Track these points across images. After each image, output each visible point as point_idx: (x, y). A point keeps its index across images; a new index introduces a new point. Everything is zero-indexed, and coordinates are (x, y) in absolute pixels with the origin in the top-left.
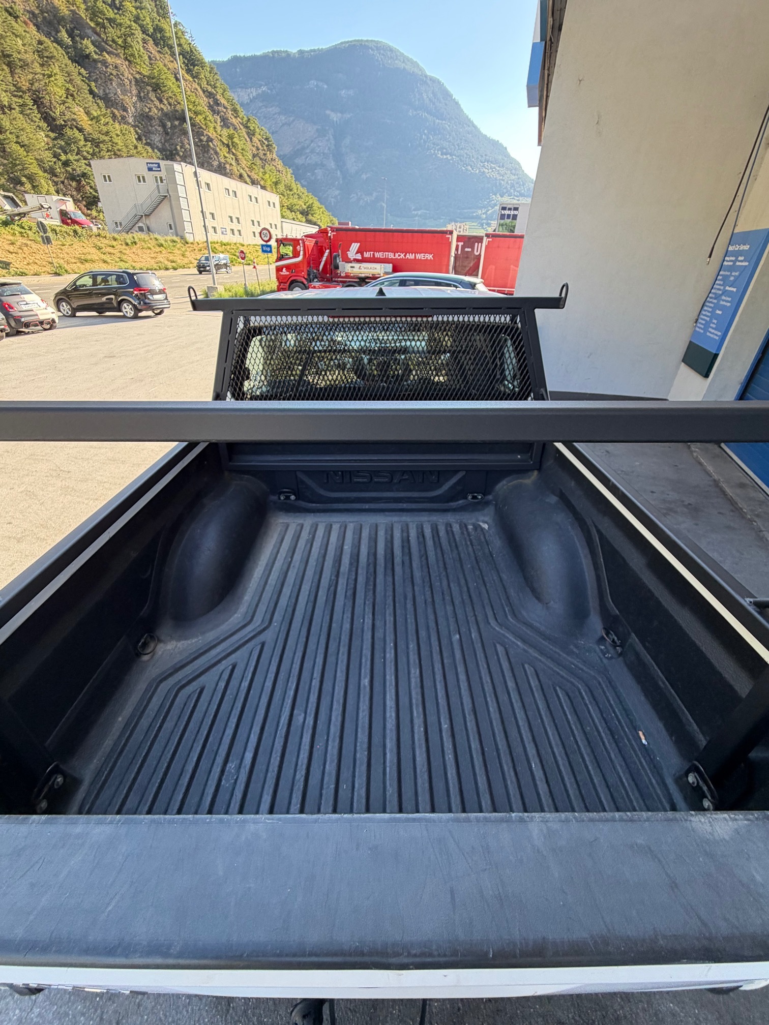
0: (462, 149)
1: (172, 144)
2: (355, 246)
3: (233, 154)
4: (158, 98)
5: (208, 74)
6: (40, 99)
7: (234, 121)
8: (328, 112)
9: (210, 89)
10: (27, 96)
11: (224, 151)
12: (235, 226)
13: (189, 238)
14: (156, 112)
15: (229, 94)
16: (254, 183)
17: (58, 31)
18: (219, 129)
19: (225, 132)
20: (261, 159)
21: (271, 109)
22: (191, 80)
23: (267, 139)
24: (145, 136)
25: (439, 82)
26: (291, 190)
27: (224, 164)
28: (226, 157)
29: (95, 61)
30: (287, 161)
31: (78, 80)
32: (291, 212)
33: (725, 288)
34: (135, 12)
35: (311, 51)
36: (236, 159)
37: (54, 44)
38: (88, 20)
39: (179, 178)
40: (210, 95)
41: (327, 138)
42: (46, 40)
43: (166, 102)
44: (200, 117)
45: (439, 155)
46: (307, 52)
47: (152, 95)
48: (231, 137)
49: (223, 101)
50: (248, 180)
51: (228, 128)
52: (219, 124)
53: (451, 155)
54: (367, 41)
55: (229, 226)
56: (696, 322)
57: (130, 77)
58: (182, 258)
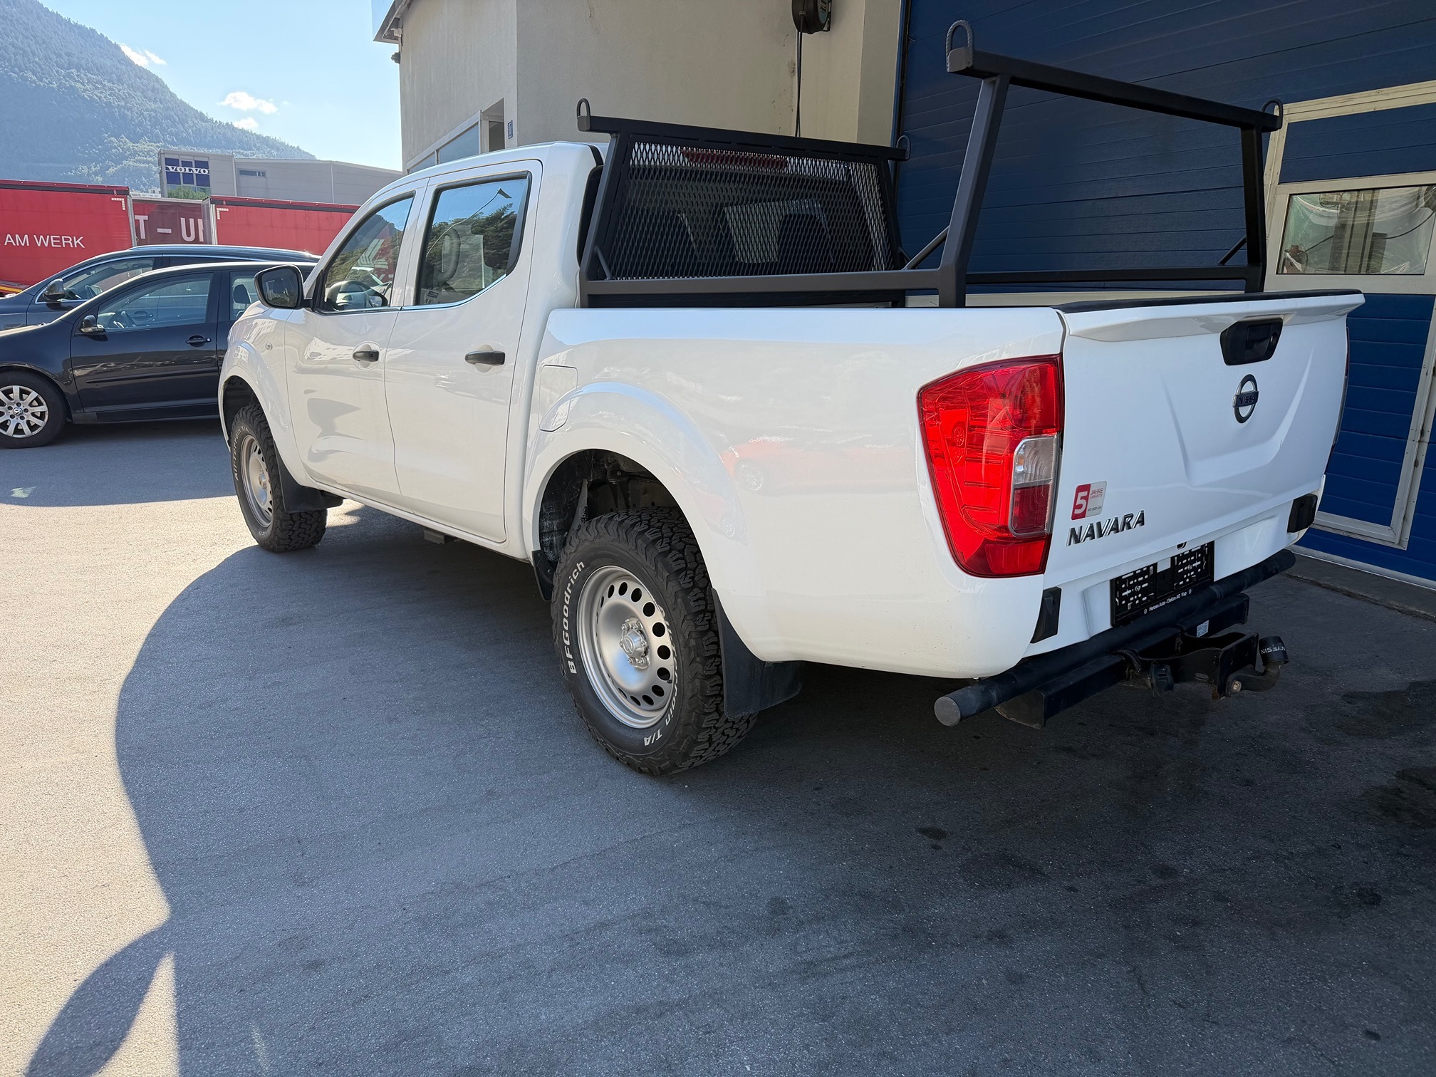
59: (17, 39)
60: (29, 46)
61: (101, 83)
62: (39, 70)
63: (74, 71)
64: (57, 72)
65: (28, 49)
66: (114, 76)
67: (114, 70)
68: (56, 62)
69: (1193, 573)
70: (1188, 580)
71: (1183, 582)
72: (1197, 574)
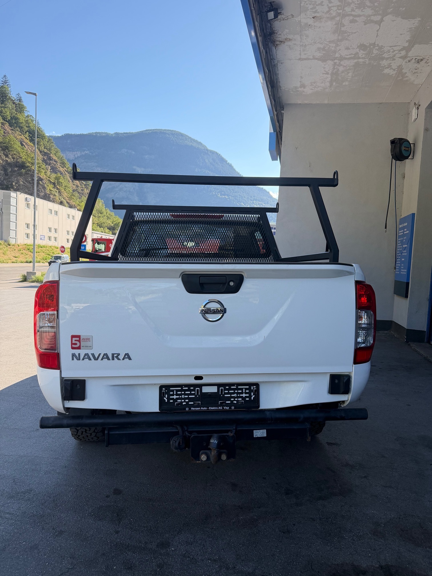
0: (236, 192)
1: (10, 181)
3: (58, 189)
4: (5, 155)
5: (46, 143)
7: (61, 169)
8: (134, 167)
9: (46, 151)
11: (51, 187)
12: (53, 234)
13: (12, 241)
15: (60, 154)
16: (71, 207)
18: (49, 173)
19: (54, 176)
20: (79, 193)
21: (90, 164)
22: (33, 145)
25: (217, 153)
26: (101, 213)
27: (49, 195)
28: (51, 190)
32: (100, 227)
33: (403, 246)
35: (124, 133)
36: (59, 192)
39: (13, 201)
40: (45, 154)
43: (10, 157)
45: (219, 196)
46: (121, 134)
48: (57, 179)
49: (55, 158)
50: (67, 205)
51: (56, 173)
52: (49, 170)
53: (228, 195)
54: (165, 130)
55: (47, 234)
56: (395, 269)
58: (3, 255)
59: (241, 193)
60: (244, 195)
61: (262, 204)
62: (245, 202)
63: (255, 201)
64: (250, 202)
65: (243, 196)
66: (266, 202)
67: (266, 200)
68: (250, 199)
69: (241, 399)
70: (235, 402)
71: (230, 402)
72: (246, 401)
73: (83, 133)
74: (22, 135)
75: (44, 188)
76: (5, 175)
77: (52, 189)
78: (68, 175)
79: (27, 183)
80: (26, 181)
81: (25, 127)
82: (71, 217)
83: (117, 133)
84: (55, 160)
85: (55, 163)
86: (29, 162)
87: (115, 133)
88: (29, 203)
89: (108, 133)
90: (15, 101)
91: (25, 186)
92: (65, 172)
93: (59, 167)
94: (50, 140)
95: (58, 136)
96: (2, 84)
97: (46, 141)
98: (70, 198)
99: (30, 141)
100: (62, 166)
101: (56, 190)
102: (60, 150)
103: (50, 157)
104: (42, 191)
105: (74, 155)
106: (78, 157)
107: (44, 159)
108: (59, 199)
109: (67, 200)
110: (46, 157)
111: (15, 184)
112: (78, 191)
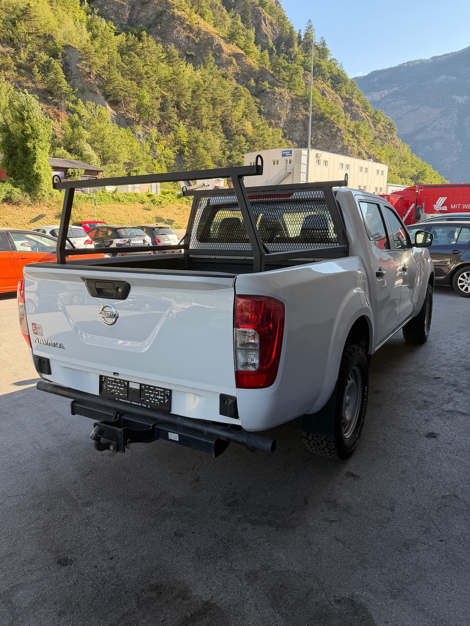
2: (442, 200)
3: (357, 138)
5: (348, 87)
6: (225, 120)
7: (363, 115)
8: (454, 97)
9: (347, 96)
10: (218, 120)
11: (349, 136)
14: (301, 117)
15: (363, 97)
16: (370, 158)
17: (249, 80)
18: (348, 121)
19: (353, 124)
20: (381, 139)
21: (399, 102)
22: (334, 92)
23: (390, 124)
24: (289, 134)
27: (347, 146)
28: (349, 141)
29: (268, 93)
30: (405, 139)
31: (253, 106)
32: (401, 177)
34: (303, 59)
35: (444, 55)
36: (358, 141)
37: (245, 88)
38: (270, 70)
39: (304, 160)
40: (347, 100)
41: (450, 117)
42: (241, 87)
44: (334, 116)
46: (440, 57)
47: (301, 108)
48: (357, 126)
49: (357, 103)
50: (365, 156)
51: (357, 120)
52: (349, 119)
57: (289, 98)
69: (157, 400)
70: (153, 402)
71: (148, 401)
72: (160, 403)
73: (393, 66)
74: (324, 83)
75: (342, 139)
76: (305, 130)
77: (351, 140)
78: (371, 120)
79: (325, 136)
80: (324, 134)
81: (327, 74)
82: (364, 170)
83: (434, 57)
84: (357, 105)
85: (357, 109)
86: (328, 113)
87: (432, 58)
88: (320, 159)
89: (423, 60)
90: (319, 46)
91: (323, 139)
92: (367, 117)
93: (361, 113)
94: (352, 83)
95: (364, 76)
96: (307, 30)
97: (348, 85)
98: (370, 147)
99: (332, 88)
100: (364, 111)
101: (355, 140)
102: (363, 93)
103: (352, 102)
104: (340, 143)
105: (381, 95)
106: (385, 96)
107: (345, 106)
108: (358, 150)
109: (366, 150)
110: (348, 103)
111: (314, 139)
112: (380, 138)
